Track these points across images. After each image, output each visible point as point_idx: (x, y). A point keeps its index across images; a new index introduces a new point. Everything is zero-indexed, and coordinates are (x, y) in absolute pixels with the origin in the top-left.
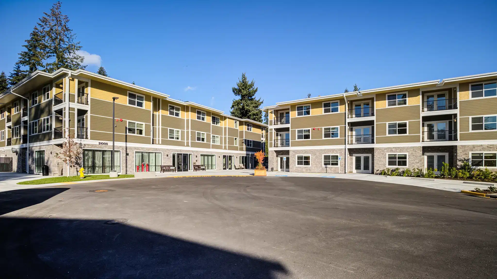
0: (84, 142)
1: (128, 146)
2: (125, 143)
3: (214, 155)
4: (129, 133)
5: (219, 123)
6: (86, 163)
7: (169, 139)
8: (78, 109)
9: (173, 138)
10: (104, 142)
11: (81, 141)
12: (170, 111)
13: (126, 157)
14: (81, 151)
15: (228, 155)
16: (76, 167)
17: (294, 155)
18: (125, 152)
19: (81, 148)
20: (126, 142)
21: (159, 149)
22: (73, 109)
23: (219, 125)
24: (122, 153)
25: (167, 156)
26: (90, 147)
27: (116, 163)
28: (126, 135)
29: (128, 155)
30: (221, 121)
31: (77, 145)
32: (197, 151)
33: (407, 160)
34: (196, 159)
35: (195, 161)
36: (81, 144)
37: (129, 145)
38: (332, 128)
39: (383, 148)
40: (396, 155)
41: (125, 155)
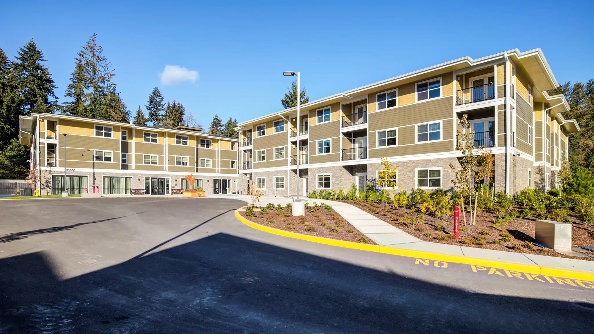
0: (53, 169)
1: (95, 172)
2: (92, 169)
3: (200, 180)
4: (96, 160)
5: (211, 146)
6: (57, 186)
7: (144, 164)
8: (47, 143)
9: (149, 163)
10: (71, 169)
11: (50, 168)
12: (145, 138)
13: (94, 182)
14: (50, 176)
15: (222, 179)
16: (46, 189)
17: (255, 178)
18: (93, 177)
19: (51, 174)
20: (94, 168)
21: (129, 174)
22: (44, 144)
23: (211, 148)
24: (90, 178)
25: (139, 180)
26: (59, 173)
27: (84, 186)
28: (94, 163)
29: (96, 179)
30: (213, 144)
31: (47, 171)
32: (176, 176)
33: (331, 181)
34: (176, 183)
35: (174, 185)
36: (50, 171)
37: (96, 170)
38: (280, 148)
39: (314, 168)
40: (323, 176)
41: (92, 179)
